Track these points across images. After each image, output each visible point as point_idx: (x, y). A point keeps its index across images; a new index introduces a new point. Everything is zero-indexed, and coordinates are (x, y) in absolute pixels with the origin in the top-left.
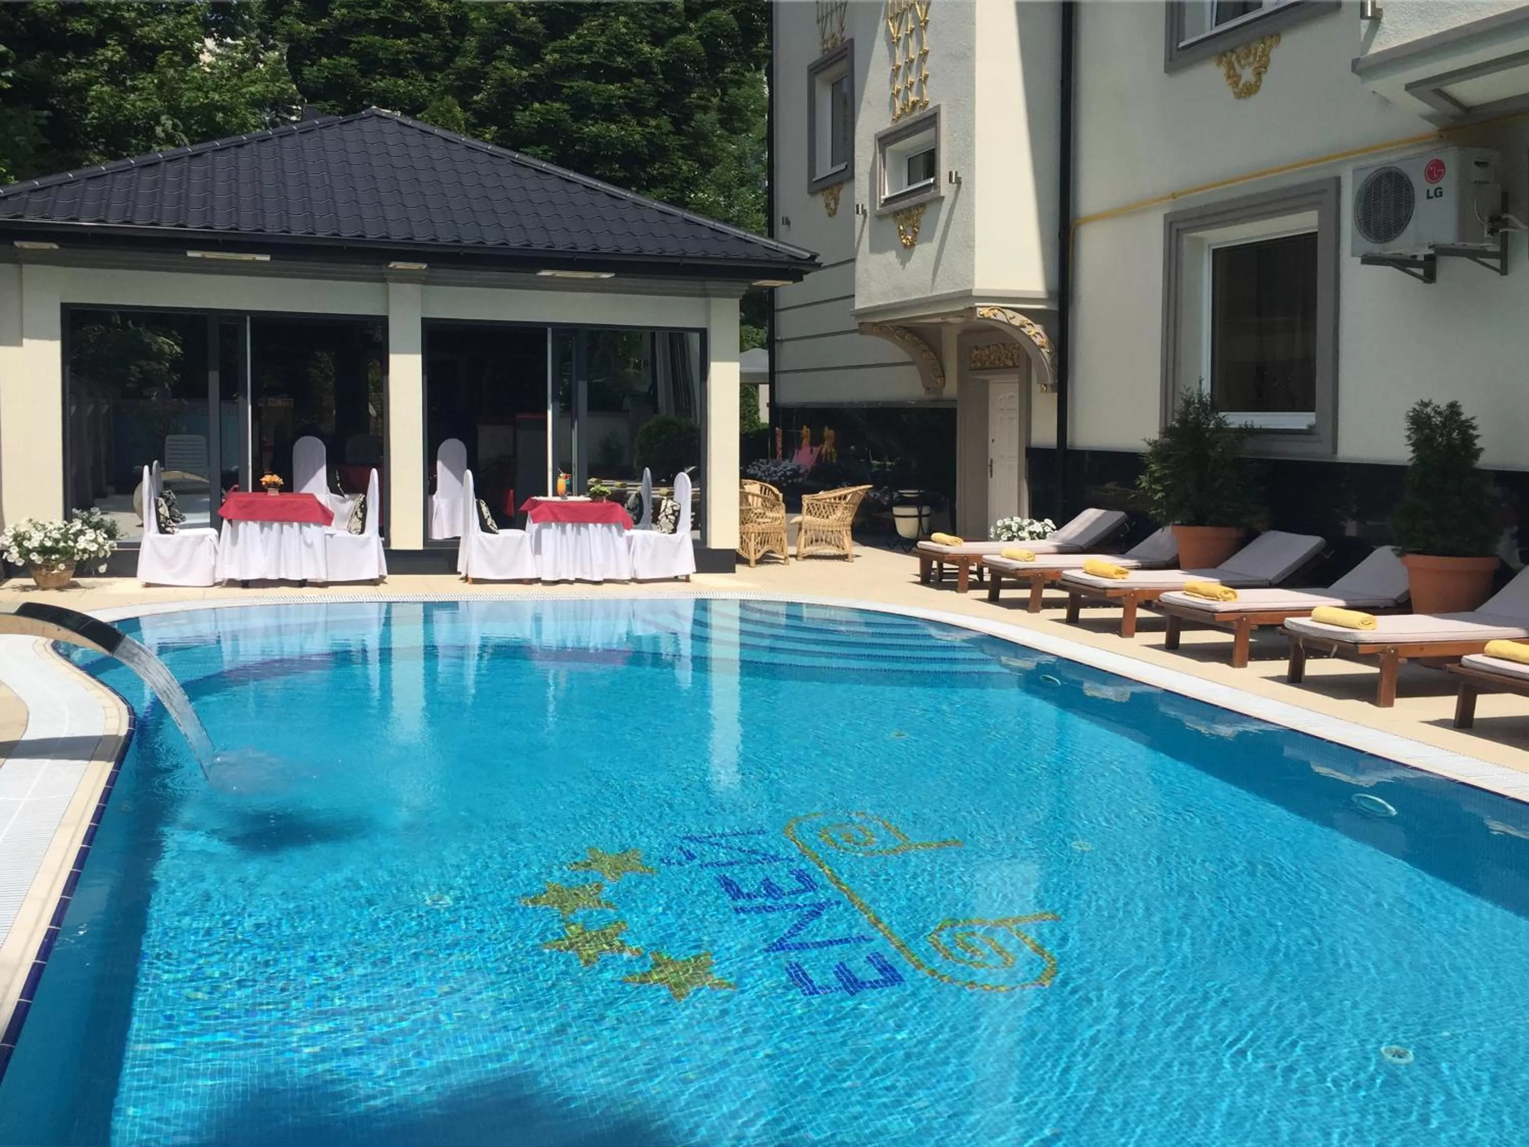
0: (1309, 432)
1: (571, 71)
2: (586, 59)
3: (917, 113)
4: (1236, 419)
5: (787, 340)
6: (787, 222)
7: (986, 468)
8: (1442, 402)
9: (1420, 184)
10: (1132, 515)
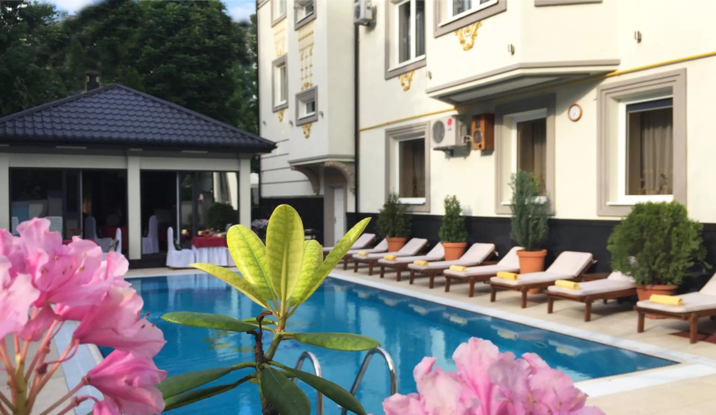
0: (424, 204)
1: (177, 50)
2: (182, 45)
3: (309, 88)
4: (404, 201)
5: (266, 171)
6: (265, 123)
7: (333, 220)
8: (451, 196)
9: (446, 126)
10: (377, 236)
